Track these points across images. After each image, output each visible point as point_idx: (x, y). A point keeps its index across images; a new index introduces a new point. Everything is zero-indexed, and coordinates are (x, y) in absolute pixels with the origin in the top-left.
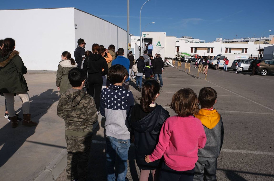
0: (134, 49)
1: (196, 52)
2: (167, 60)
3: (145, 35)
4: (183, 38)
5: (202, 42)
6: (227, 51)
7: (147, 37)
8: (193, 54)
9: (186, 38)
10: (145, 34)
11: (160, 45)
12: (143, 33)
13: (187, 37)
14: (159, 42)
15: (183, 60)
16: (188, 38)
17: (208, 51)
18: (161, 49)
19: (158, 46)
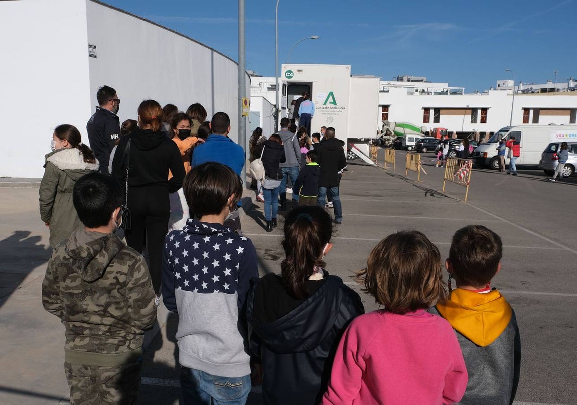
0: (259, 113)
1: (437, 120)
2: (355, 145)
3: (291, 75)
4: (402, 80)
5: (454, 93)
6: (528, 117)
7: (297, 78)
8: (430, 126)
9: (409, 81)
10: (290, 72)
11: (334, 103)
12: (285, 68)
13: (412, 78)
14: (331, 94)
15: (401, 143)
16: (416, 81)
17: (472, 117)
18: (336, 113)
19: (328, 105)
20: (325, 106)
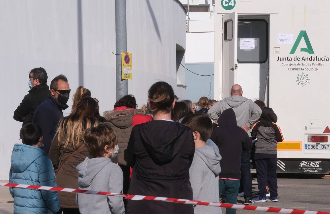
3: (232, 3)
11: (310, 49)
14: (304, 34)
18: (314, 67)
19: (298, 53)
20: (293, 56)
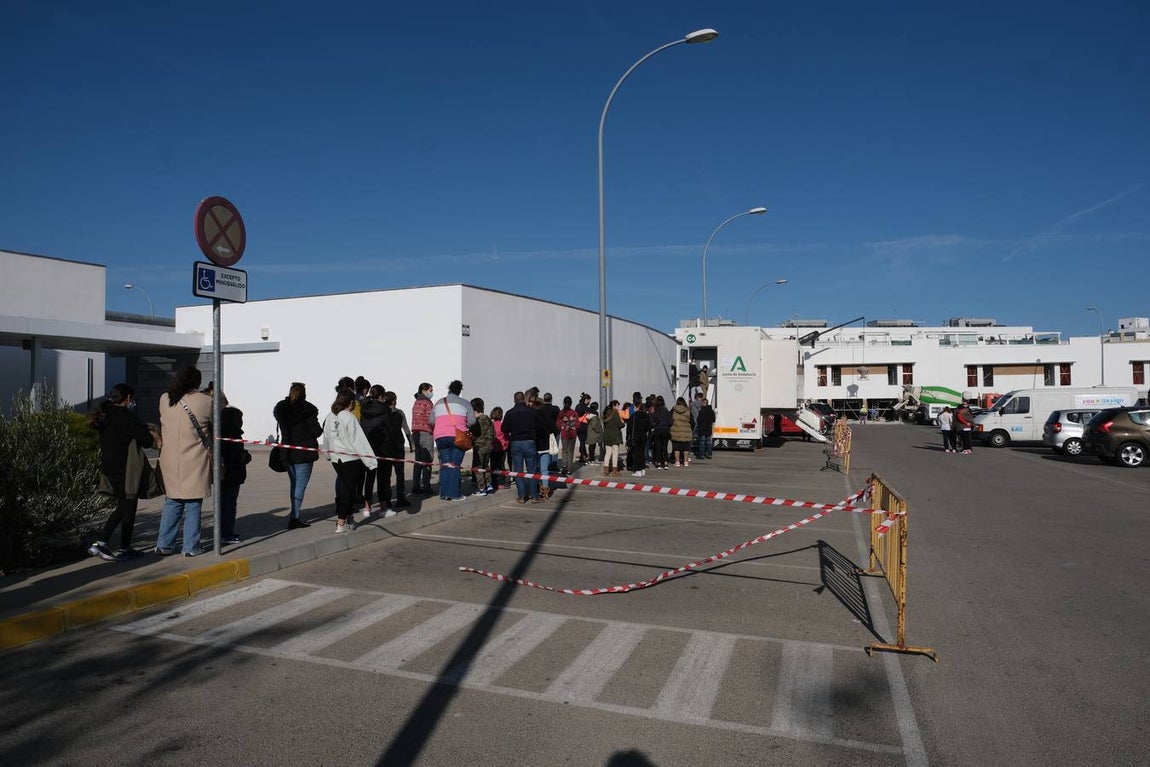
3: (693, 339)
5: (1044, 341)
7: (700, 342)
8: (979, 391)
9: (967, 325)
10: (692, 336)
11: (743, 368)
12: (686, 331)
13: (973, 321)
14: (739, 359)
16: (979, 325)
17: (1046, 377)
18: (746, 380)
20: (732, 373)
